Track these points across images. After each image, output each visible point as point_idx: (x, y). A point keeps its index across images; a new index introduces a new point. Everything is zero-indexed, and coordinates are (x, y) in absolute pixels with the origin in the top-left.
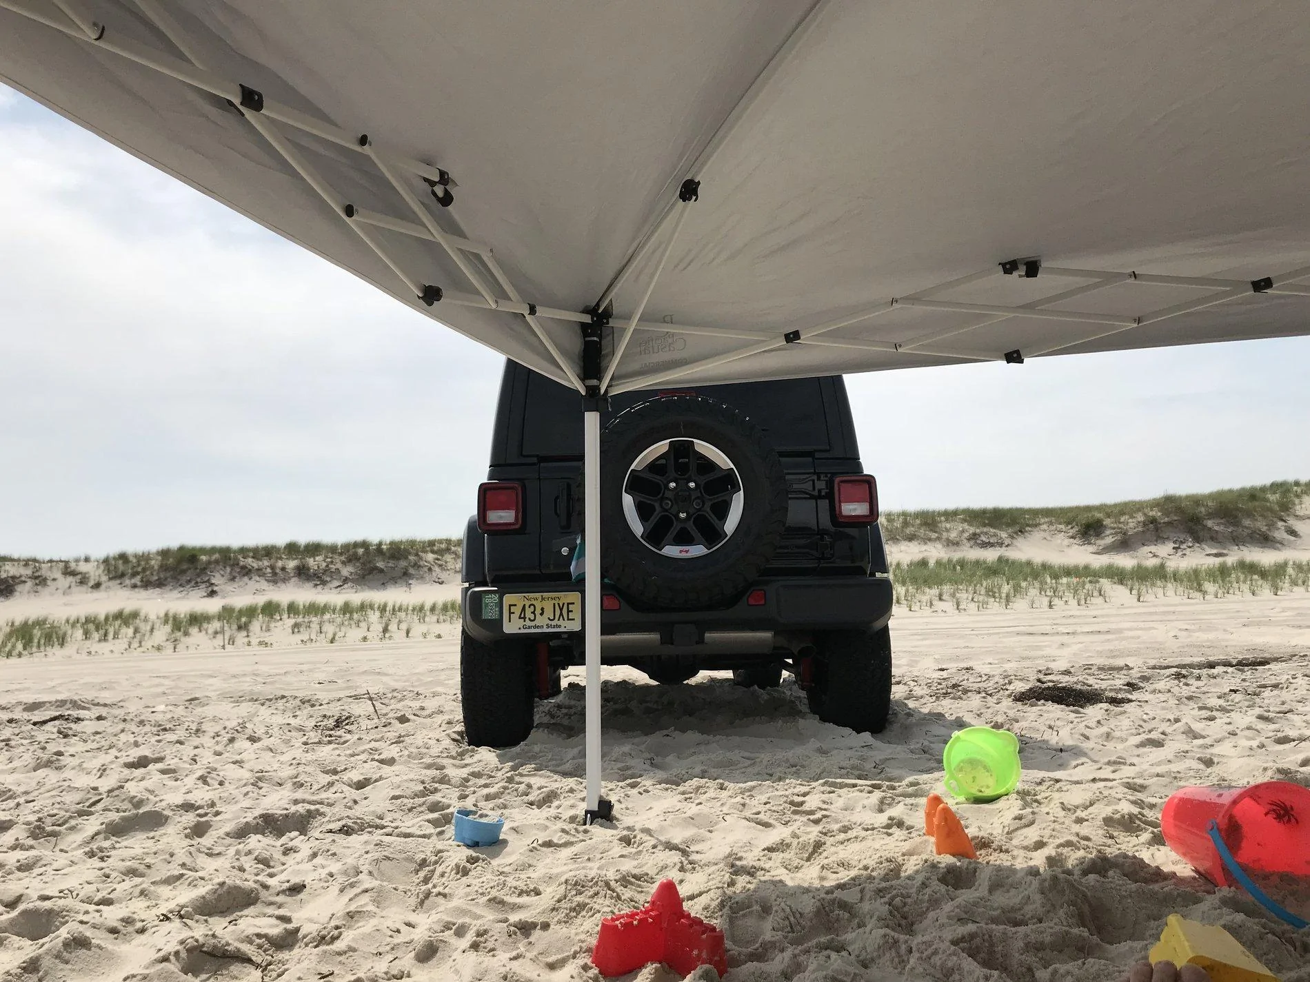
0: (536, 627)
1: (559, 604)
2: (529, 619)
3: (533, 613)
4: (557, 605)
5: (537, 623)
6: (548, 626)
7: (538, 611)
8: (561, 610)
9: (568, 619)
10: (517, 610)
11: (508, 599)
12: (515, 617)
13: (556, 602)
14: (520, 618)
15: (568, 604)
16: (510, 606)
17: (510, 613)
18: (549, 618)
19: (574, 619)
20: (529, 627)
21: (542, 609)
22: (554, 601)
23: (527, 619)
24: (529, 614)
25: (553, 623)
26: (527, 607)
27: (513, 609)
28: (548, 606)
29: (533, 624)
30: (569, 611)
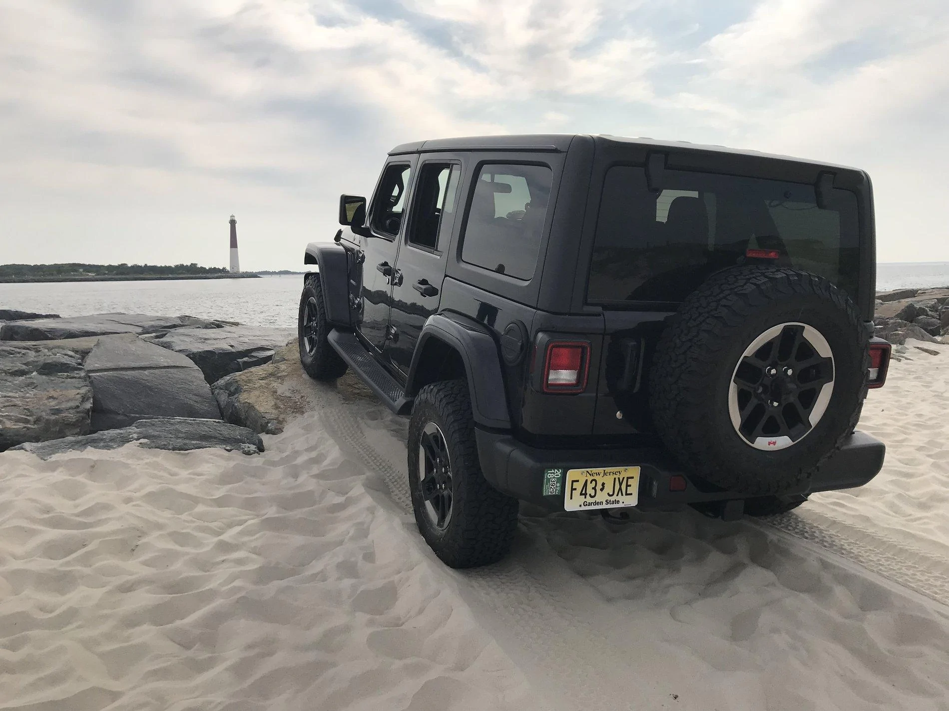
0: (596, 503)
1: (619, 478)
2: (590, 495)
3: (594, 488)
4: (617, 480)
5: (597, 499)
6: (607, 502)
7: (599, 487)
8: (621, 484)
9: (627, 494)
10: (579, 486)
11: (572, 474)
12: (576, 494)
13: (617, 477)
14: (581, 494)
15: (628, 478)
16: (573, 481)
17: (573, 489)
18: (608, 494)
19: (631, 494)
20: (590, 504)
21: (603, 484)
22: (615, 476)
23: (588, 496)
24: (590, 491)
25: (612, 499)
26: (589, 482)
27: (575, 485)
28: (609, 481)
29: (593, 500)
30: (627, 486)
